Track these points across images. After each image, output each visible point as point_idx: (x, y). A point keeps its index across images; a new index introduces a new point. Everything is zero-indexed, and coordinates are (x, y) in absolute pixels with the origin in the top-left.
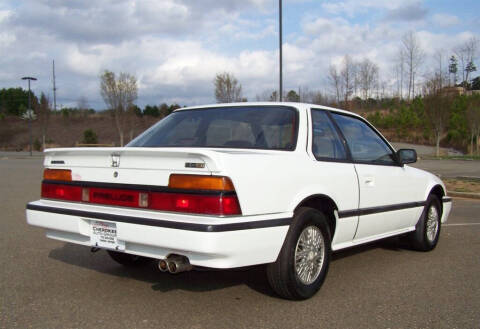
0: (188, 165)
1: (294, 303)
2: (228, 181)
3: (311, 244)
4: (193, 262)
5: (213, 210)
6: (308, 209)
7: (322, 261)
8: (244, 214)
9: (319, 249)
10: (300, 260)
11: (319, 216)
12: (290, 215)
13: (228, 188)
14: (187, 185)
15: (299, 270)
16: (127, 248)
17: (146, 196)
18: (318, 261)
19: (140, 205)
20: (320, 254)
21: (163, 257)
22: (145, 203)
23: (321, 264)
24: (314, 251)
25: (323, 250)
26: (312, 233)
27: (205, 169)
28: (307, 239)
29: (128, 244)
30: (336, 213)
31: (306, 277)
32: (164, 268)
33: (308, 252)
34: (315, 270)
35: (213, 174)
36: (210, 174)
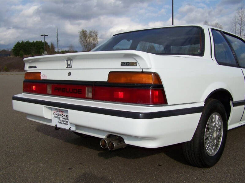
0: (123, 64)
1: (202, 170)
2: (157, 76)
3: (215, 126)
4: (127, 142)
5: (144, 101)
6: (213, 100)
7: (222, 138)
8: (169, 104)
9: (220, 130)
10: (207, 139)
11: (220, 105)
12: (202, 104)
13: (157, 83)
14: (123, 80)
15: (207, 146)
16: (76, 129)
17: (91, 89)
18: (219, 139)
19: (86, 96)
20: (220, 133)
21: (103, 137)
22: (90, 95)
23: (221, 140)
24: (217, 131)
25: (222, 130)
26: (216, 117)
27: (138, 67)
28: (212, 122)
29: (78, 126)
30: (231, 103)
31: (211, 150)
32: (104, 145)
33: (213, 132)
34: (217, 145)
35: (144, 70)
36: (141, 71)
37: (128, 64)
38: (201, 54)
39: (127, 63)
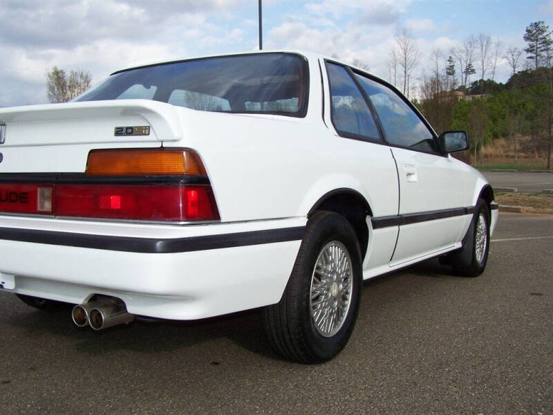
0: (119, 132)
1: (309, 368)
2: (194, 156)
3: (334, 272)
4: (134, 308)
5: (166, 214)
6: (328, 213)
7: (350, 297)
8: (223, 220)
9: (346, 279)
10: (317, 298)
11: (344, 225)
12: (302, 222)
13: (195, 172)
14: (120, 168)
15: (316, 315)
16: (17, 286)
17: (48, 192)
18: (345, 299)
19: (39, 208)
20: (346, 287)
21: (79, 299)
22: (48, 206)
23: (348, 303)
24: (338, 281)
25: (351, 280)
26: (336, 252)
27: (152, 137)
28: (327, 262)
29: (20, 279)
30: (368, 220)
31: (327, 324)
32: (82, 320)
33: (330, 284)
34: (339, 313)
35: (165, 145)
36: (159, 145)
37: (130, 131)
38: (302, 112)
39: (127, 128)
